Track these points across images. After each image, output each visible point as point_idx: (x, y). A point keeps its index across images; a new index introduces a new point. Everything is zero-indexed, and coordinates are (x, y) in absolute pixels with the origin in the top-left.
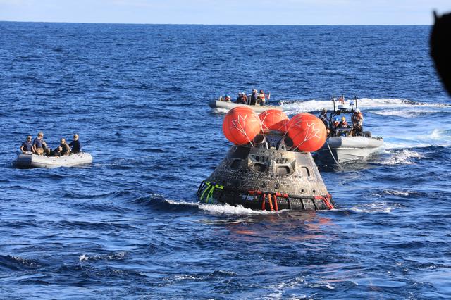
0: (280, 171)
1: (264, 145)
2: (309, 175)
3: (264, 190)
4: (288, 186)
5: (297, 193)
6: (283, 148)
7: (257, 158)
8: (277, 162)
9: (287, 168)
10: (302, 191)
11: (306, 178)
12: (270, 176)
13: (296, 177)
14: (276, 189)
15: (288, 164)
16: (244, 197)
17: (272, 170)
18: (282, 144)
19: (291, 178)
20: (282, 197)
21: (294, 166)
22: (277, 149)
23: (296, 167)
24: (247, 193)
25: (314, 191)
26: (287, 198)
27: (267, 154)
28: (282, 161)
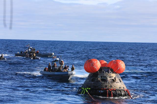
0: (111, 81)
1: (104, 72)
2: (121, 82)
3: (106, 88)
4: (115, 86)
5: (118, 88)
6: (110, 72)
7: (102, 77)
8: (109, 78)
9: (113, 80)
10: (120, 88)
11: (120, 83)
12: (108, 83)
13: (117, 83)
14: (111, 87)
15: (113, 78)
16: (100, 91)
17: (108, 81)
18: (110, 71)
19: (115, 83)
20: (113, 90)
21: (115, 78)
22: (108, 73)
23: (116, 79)
24: (101, 90)
25: (124, 88)
26: (115, 91)
27: (105, 75)
28: (111, 77)
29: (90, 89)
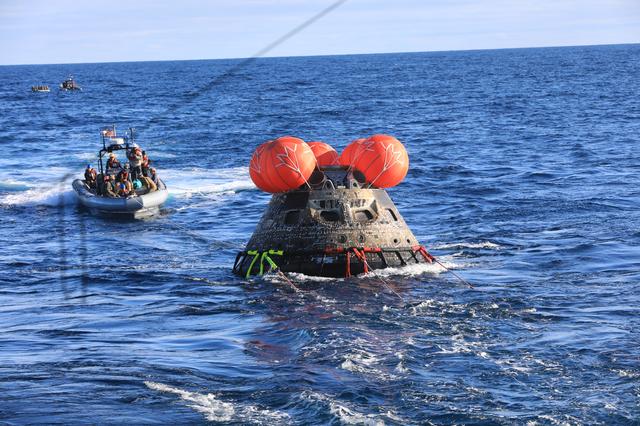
0: (360, 217)
1: (329, 185)
2: (396, 219)
3: (345, 246)
4: (376, 237)
5: (390, 244)
6: (355, 185)
7: (322, 204)
8: (352, 206)
9: (366, 212)
10: (395, 241)
11: (394, 222)
12: (348, 226)
13: (382, 223)
14: (362, 242)
15: (367, 206)
16: (319, 260)
17: (348, 216)
18: (353, 180)
19: (376, 225)
20: (372, 252)
21: (374, 207)
22: (347, 187)
23: (379, 210)
24: (322, 253)
25: (408, 241)
26: (380, 253)
27: (336, 197)
28: (358, 203)
29: (280, 253)
